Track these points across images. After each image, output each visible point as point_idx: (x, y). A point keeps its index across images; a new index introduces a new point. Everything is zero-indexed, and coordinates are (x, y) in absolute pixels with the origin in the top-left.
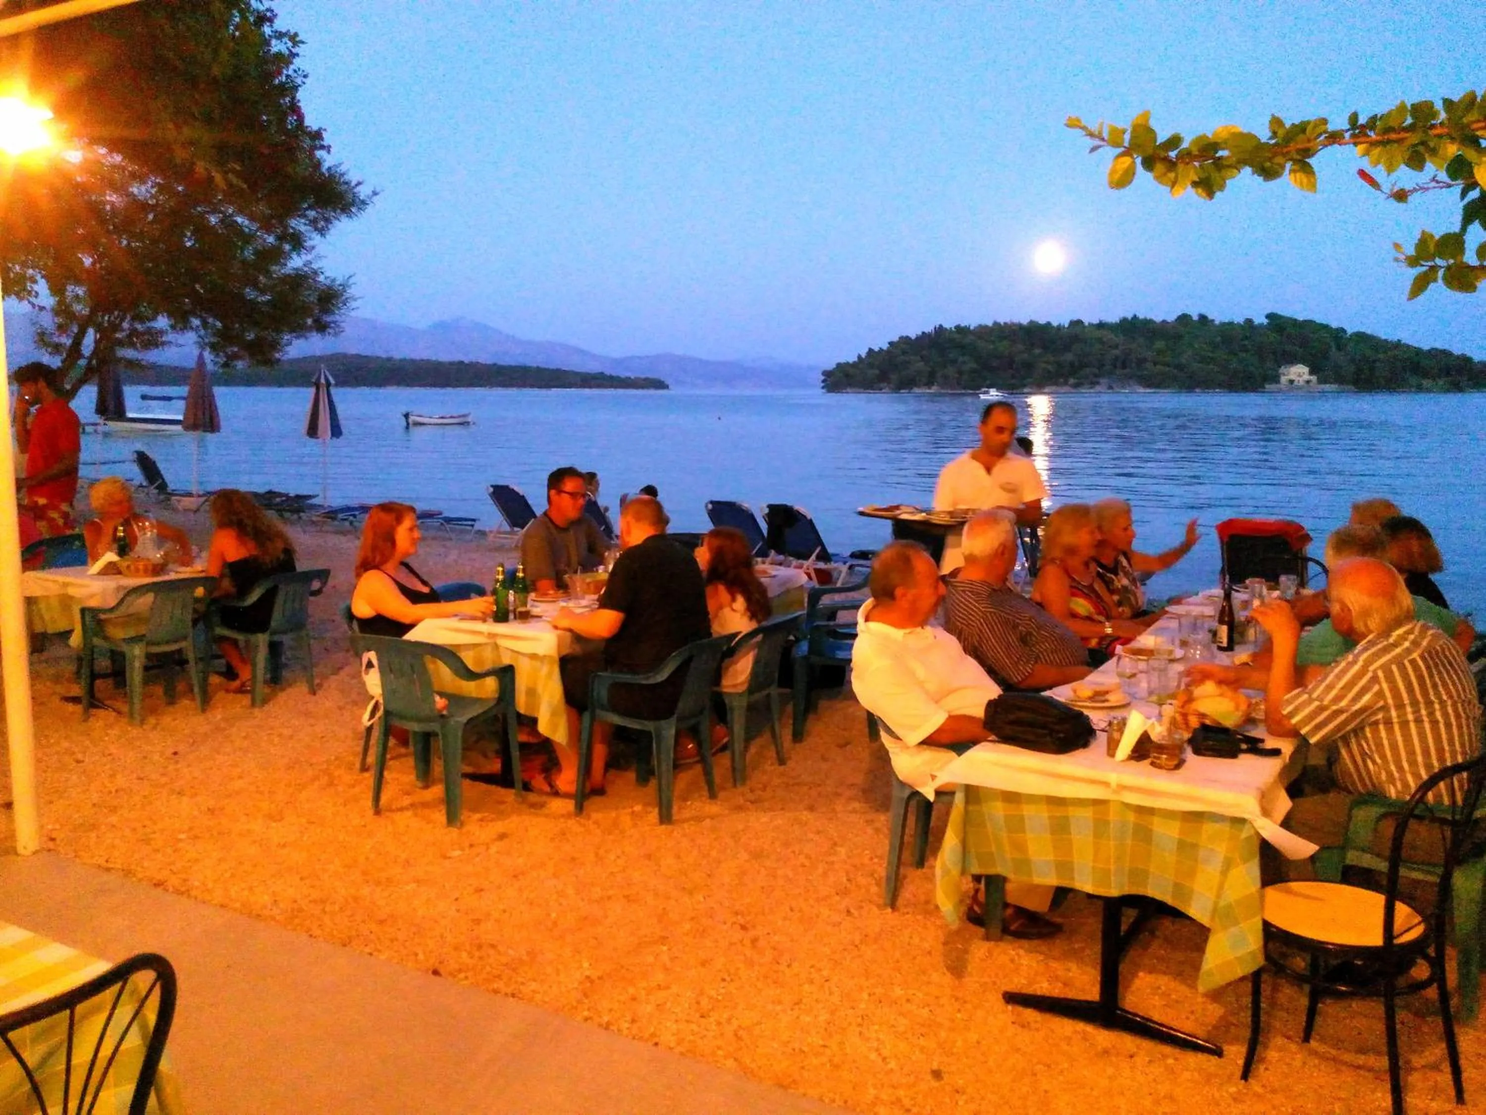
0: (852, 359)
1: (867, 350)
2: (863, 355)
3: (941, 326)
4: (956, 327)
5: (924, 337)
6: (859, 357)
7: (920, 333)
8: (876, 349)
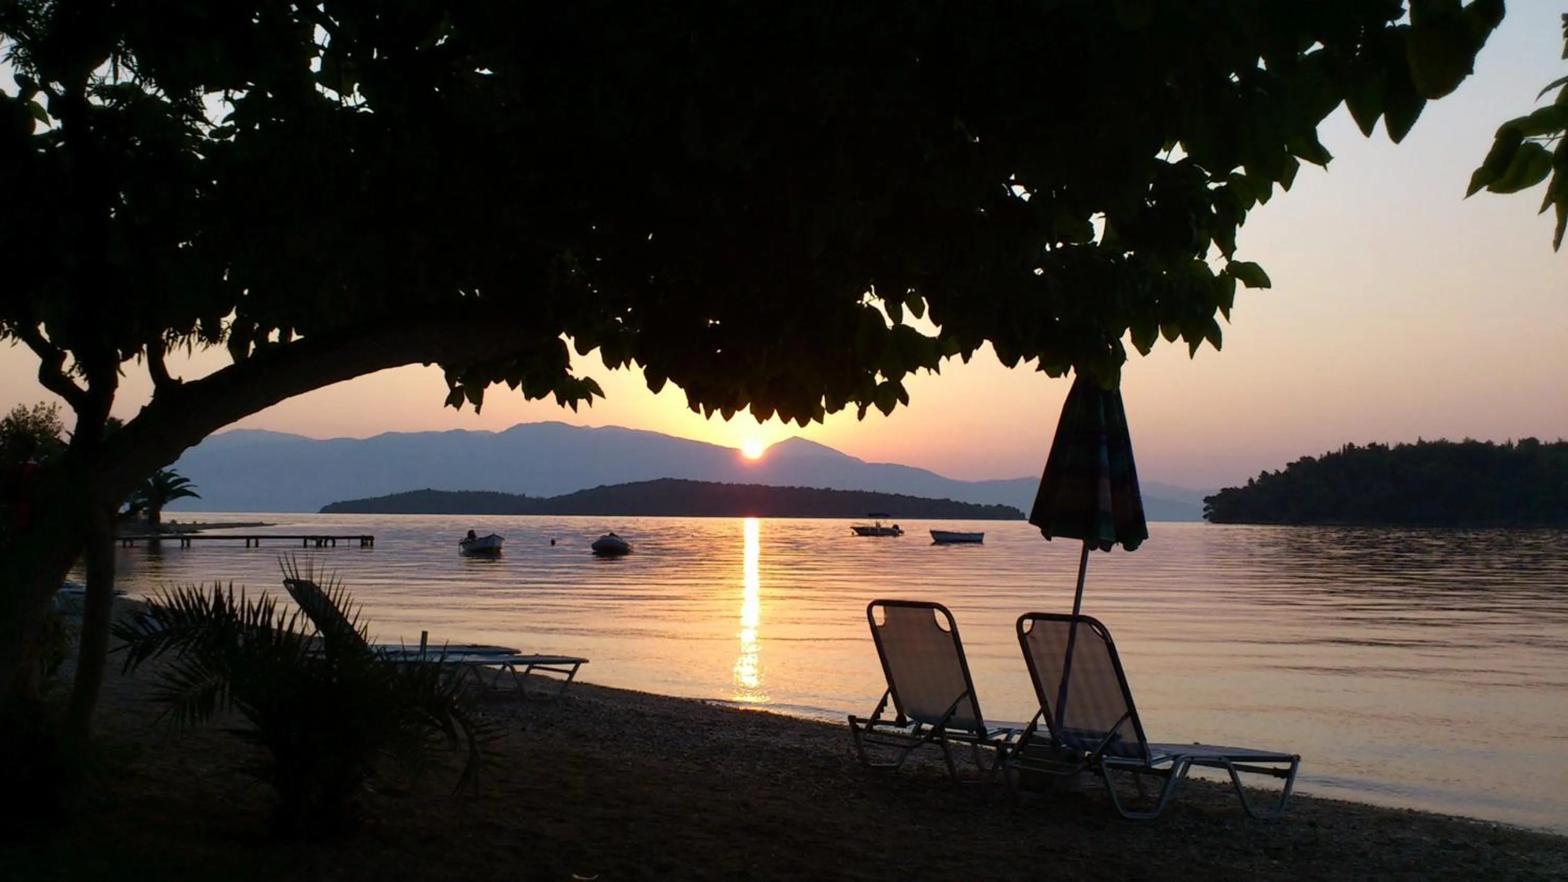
0: (1242, 483)
1: (1260, 473)
2: (1256, 479)
3: (1351, 445)
4: (1370, 445)
5: (1330, 459)
6: (1251, 481)
7: (1325, 454)
8: (1271, 472)
